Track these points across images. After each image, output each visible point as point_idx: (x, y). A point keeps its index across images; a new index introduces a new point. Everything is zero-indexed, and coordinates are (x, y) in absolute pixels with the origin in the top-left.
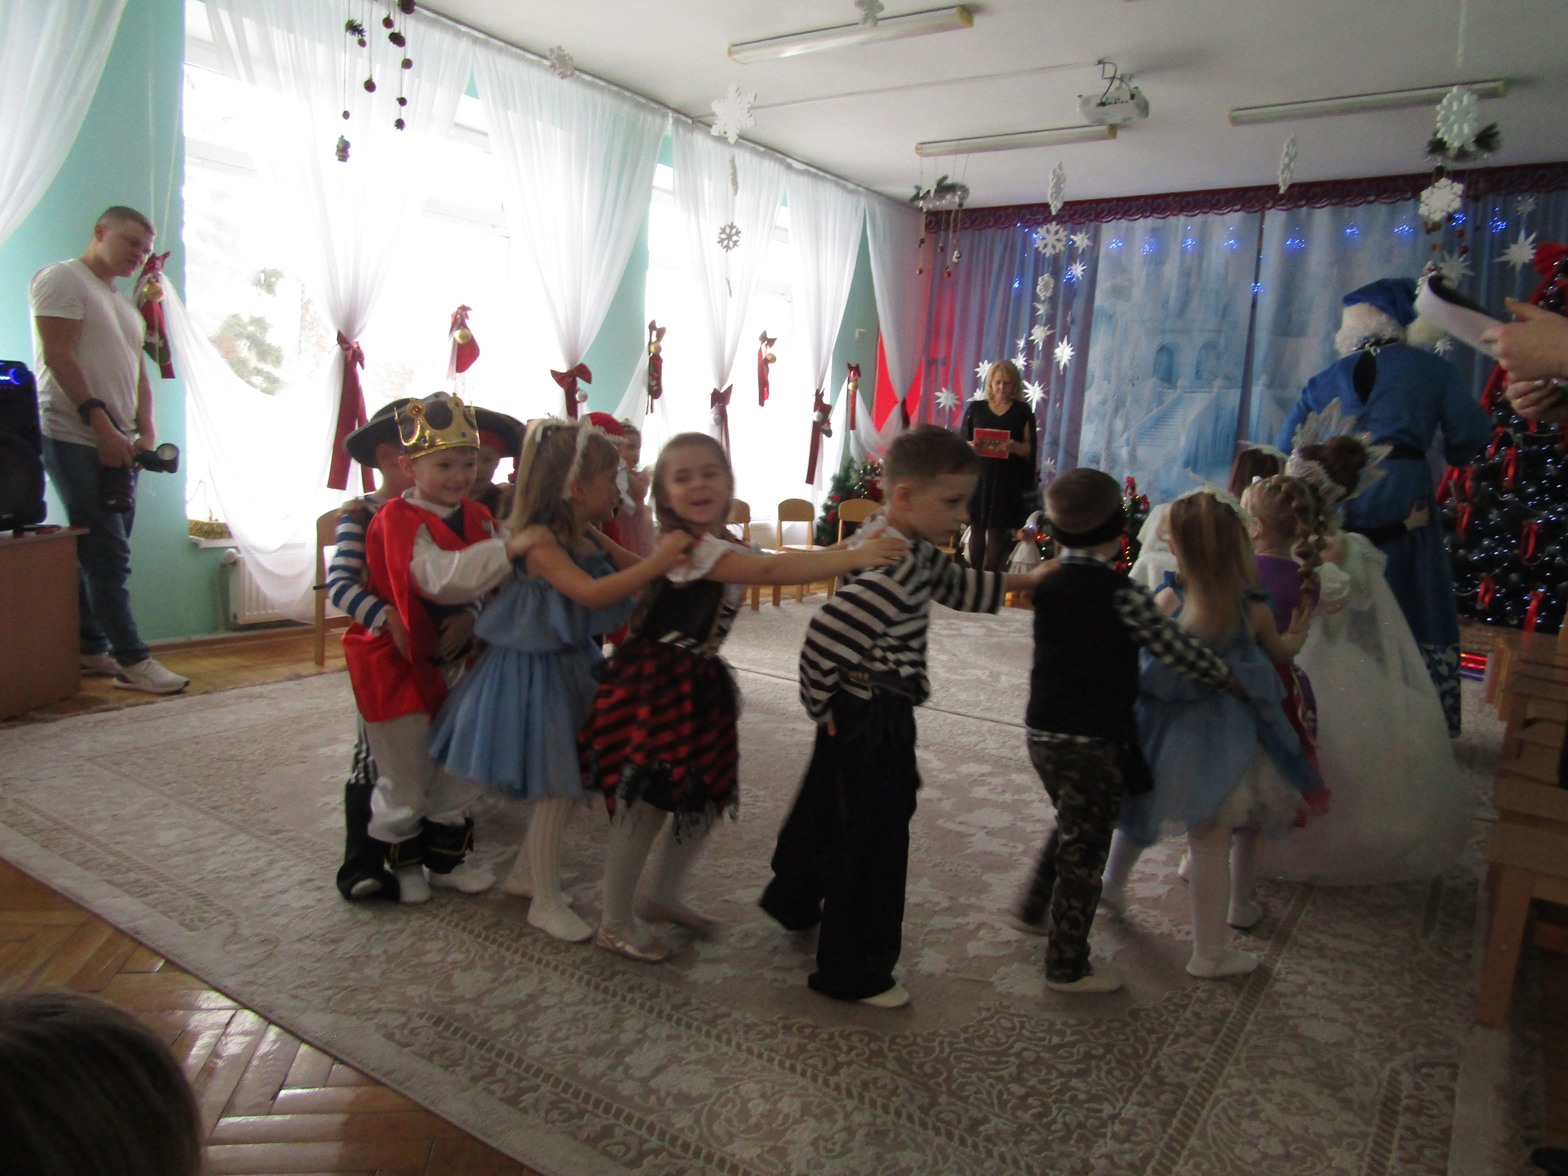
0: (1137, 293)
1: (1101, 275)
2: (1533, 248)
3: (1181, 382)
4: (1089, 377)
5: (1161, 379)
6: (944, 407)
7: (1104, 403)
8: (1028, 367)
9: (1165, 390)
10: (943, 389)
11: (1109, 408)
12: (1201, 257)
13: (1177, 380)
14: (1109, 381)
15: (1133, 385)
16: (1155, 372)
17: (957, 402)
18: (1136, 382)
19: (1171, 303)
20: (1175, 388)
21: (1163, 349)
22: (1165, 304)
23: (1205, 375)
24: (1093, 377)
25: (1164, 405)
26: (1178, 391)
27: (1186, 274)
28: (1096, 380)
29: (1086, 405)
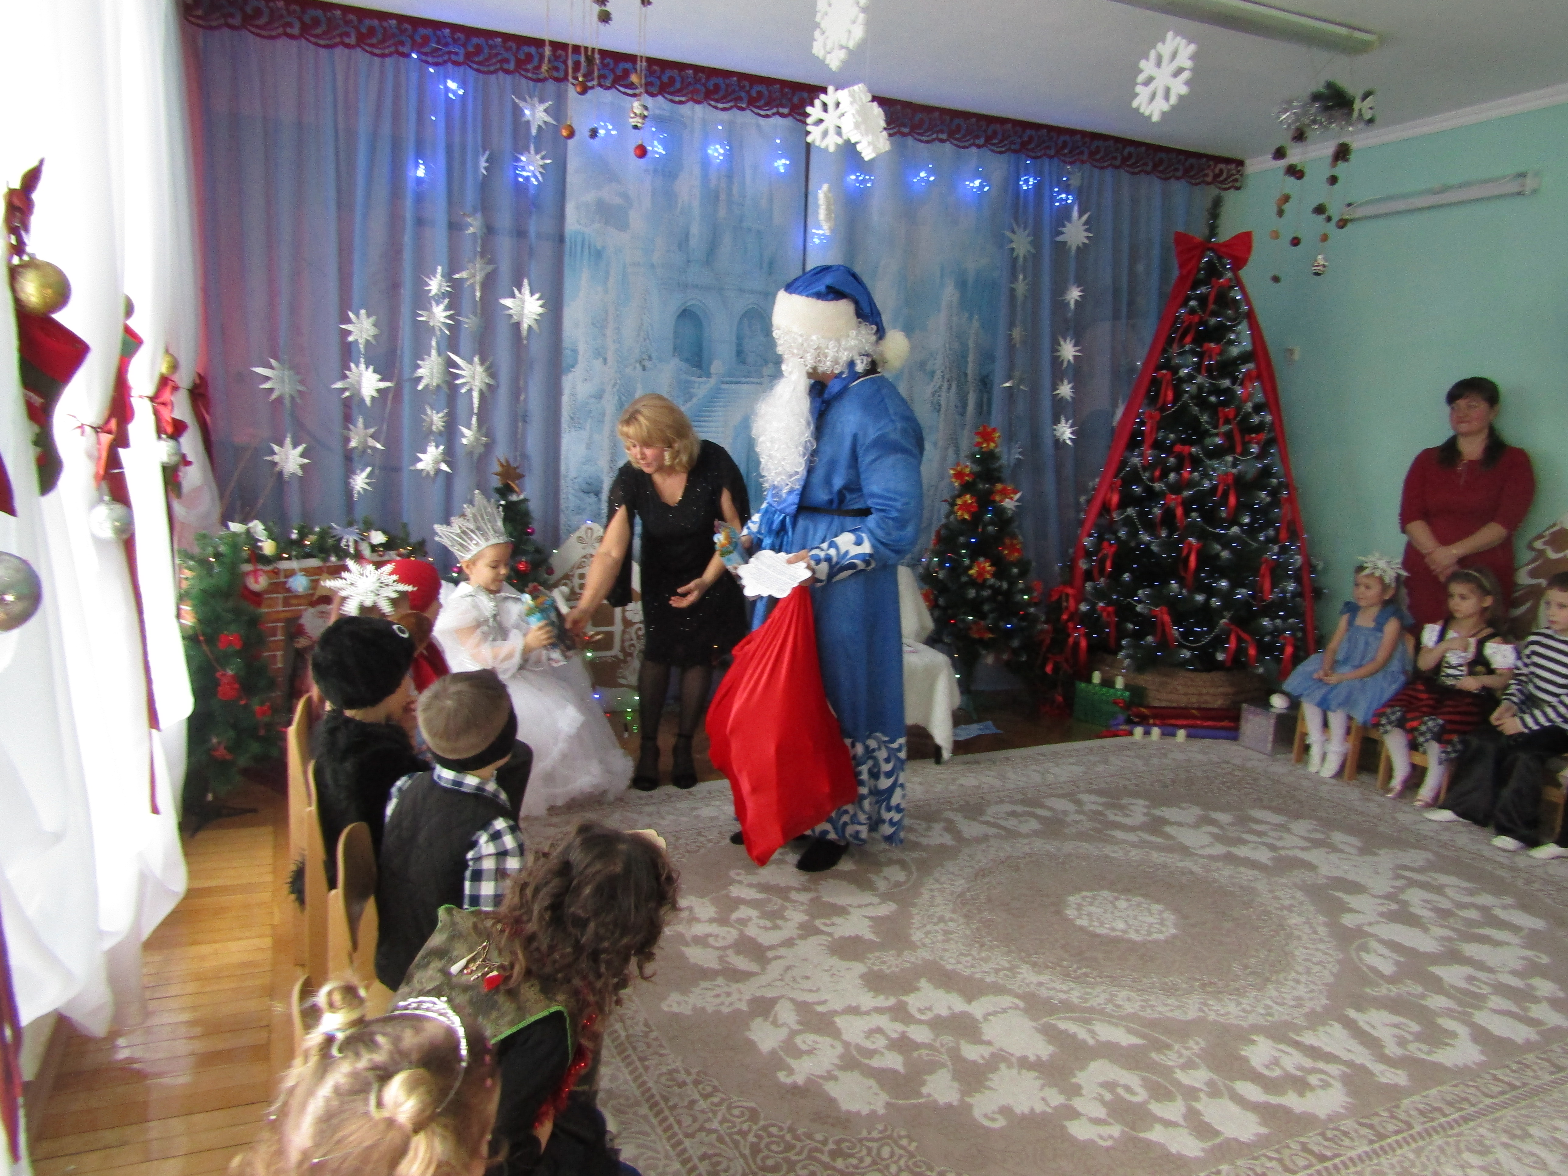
0: (637, 220)
1: (573, 179)
2: (1086, 230)
3: (717, 367)
4: (567, 353)
5: (687, 360)
6: (280, 399)
7: (599, 396)
8: (455, 328)
9: (694, 379)
10: (273, 362)
11: (609, 404)
12: (730, 177)
13: (710, 364)
14: (605, 360)
15: (644, 368)
16: (677, 349)
17: (300, 388)
18: (646, 363)
19: (694, 242)
20: (709, 375)
21: (686, 314)
22: (683, 242)
23: (751, 358)
24: (575, 351)
25: (695, 400)
26: (713, 381)
27: (711, 198)
28: (580, 358)
29: (565, 399)
